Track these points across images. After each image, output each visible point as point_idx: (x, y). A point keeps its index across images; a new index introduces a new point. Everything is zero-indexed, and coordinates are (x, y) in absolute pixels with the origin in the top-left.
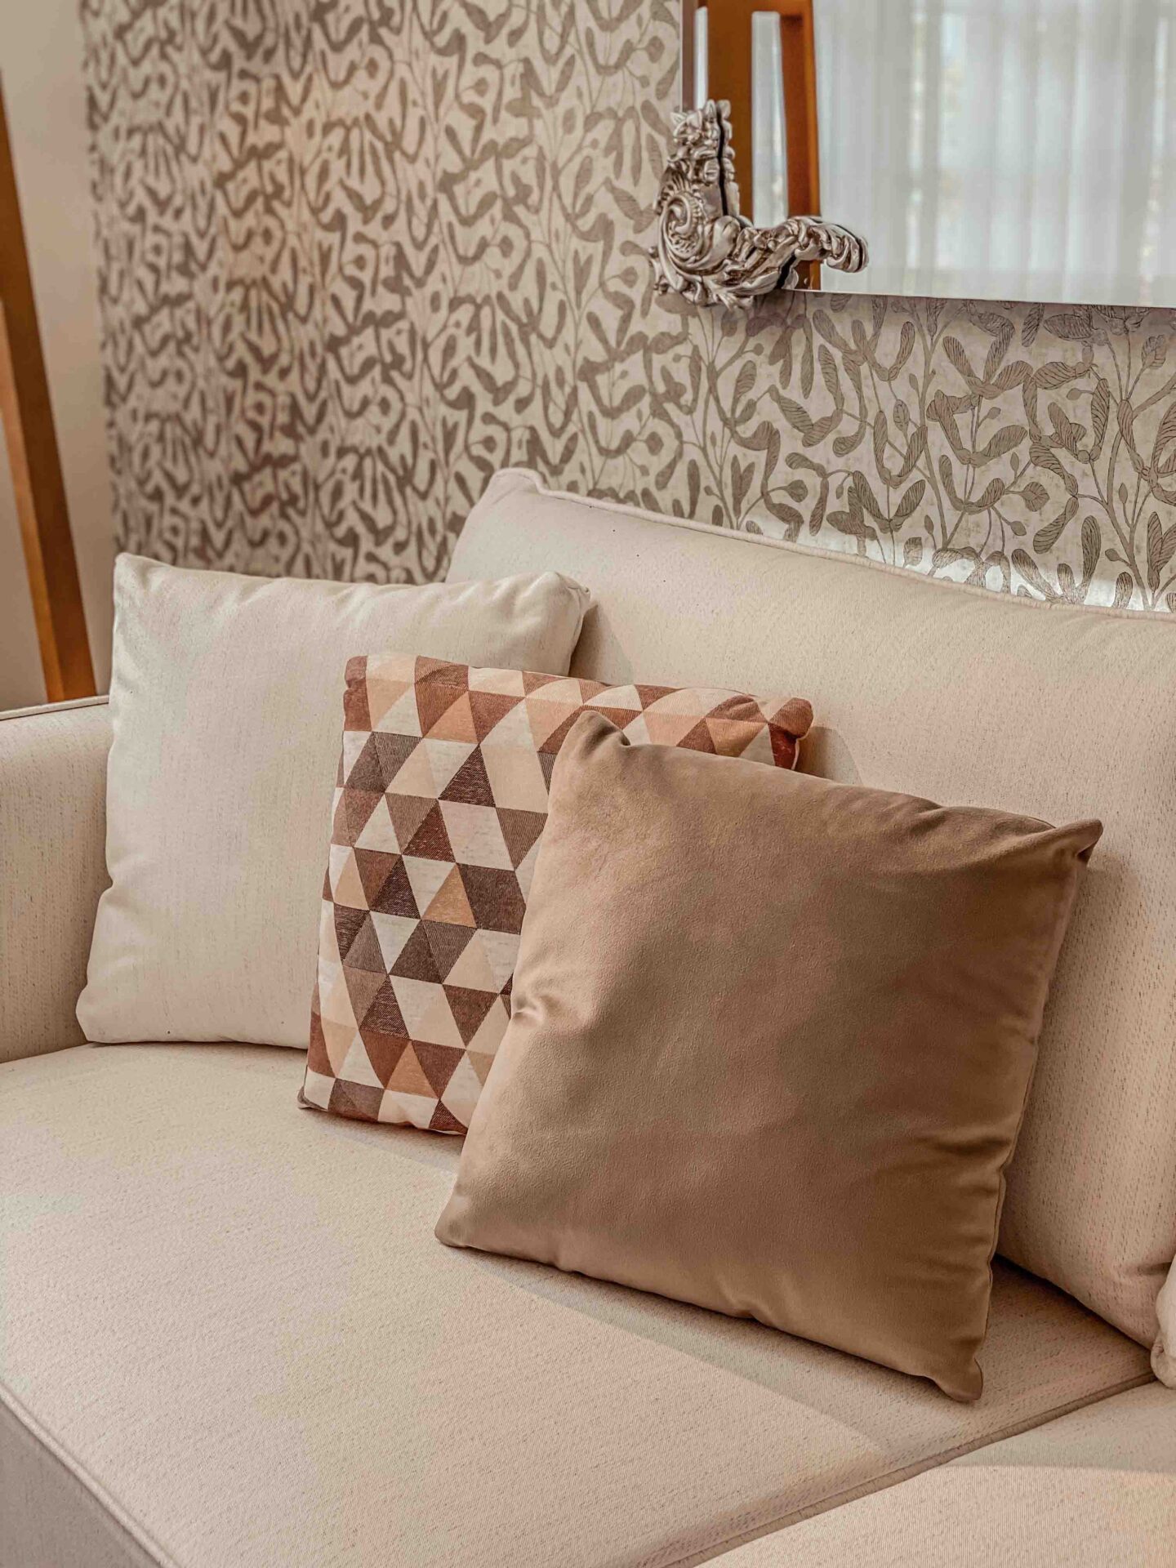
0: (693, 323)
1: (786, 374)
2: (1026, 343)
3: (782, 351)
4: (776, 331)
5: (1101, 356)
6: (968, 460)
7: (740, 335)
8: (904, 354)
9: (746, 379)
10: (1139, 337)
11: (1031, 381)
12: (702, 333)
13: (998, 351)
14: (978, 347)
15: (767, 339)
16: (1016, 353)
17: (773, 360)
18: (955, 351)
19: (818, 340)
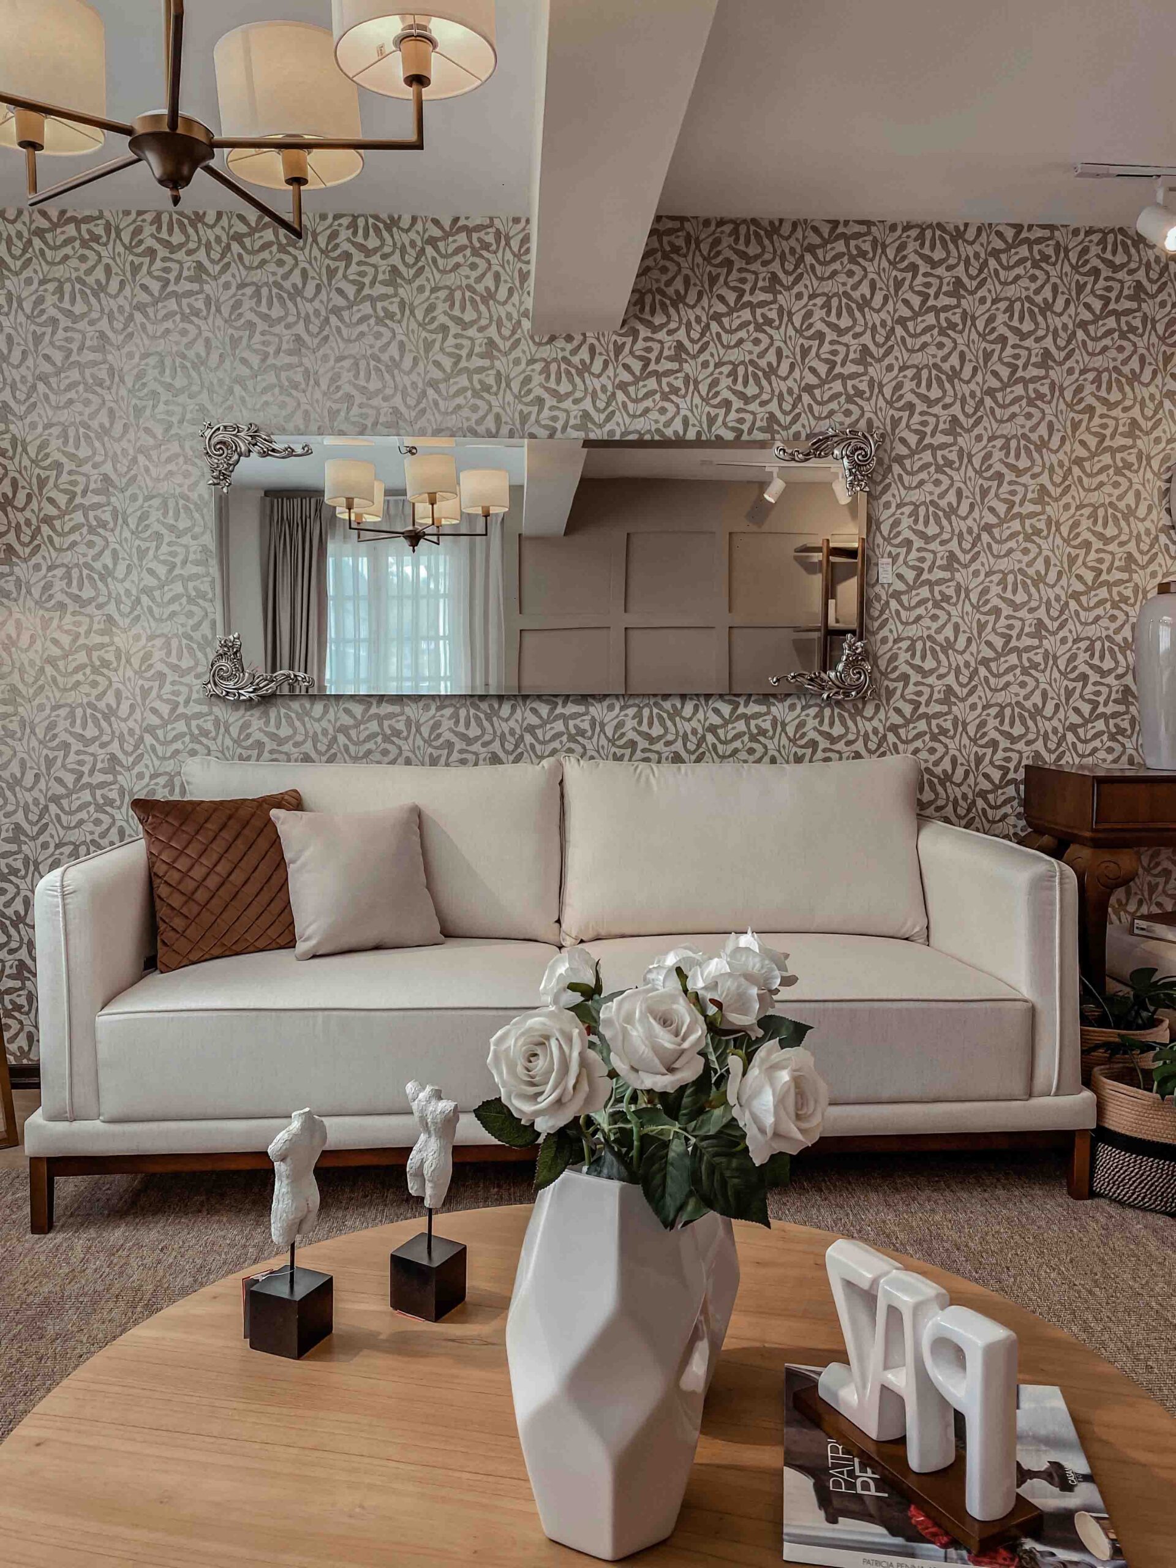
0: (215, 709)
1: (267, 723)
2: (378, 706)
3: (266, 714)
4: (262, 708)
5: (407, 709)
6: (355, 744)
7: (242, 712)
8: (326, 712)
9: (246, 726)
10: (421, 704)
11: (380, 719)
12: (219, 710)
13: (366, 710)
14: (358, 709)
15: (256, 712)
16: (374, 710)
17: (260, 718)
18: (347, 711)
19: (283, 711)
